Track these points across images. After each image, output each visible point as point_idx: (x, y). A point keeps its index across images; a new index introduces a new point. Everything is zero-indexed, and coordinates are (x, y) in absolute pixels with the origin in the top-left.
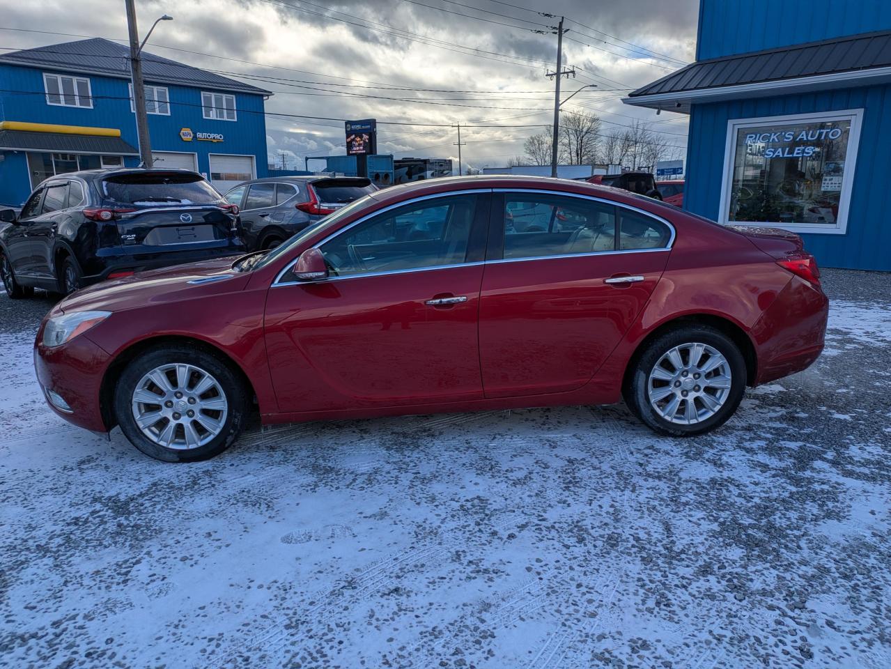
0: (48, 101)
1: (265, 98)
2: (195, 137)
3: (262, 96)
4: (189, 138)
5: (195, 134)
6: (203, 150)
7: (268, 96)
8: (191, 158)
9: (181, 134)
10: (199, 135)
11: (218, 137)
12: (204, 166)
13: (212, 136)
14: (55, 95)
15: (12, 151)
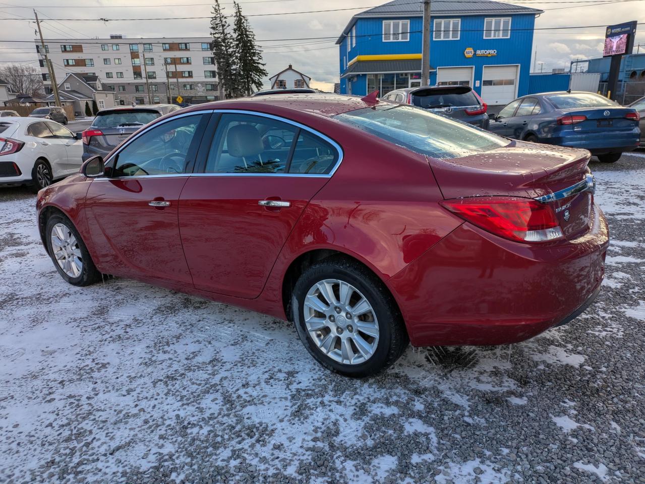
0: (383, 39)
1: (536, 16)
2: (475, 54)
3: (534, 14)
4: (470, 55)
5: (475, 51)
6: (479, 63)
7: (539, 14)
8: (470, 70)
9: (465, 53)
10: (479, 52)
11: (492, 52)
12: (478, 76)
13: (488, 52)
14: (387, 34)
15: (359, 75)
